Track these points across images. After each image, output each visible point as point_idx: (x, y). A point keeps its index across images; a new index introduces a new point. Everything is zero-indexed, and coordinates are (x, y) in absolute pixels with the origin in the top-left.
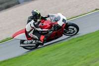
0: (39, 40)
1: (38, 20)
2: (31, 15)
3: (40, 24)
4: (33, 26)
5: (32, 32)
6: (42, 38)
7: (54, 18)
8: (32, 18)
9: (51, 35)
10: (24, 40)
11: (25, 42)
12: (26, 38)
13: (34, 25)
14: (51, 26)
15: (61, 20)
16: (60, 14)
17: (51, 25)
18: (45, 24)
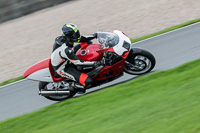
0: (78, 82)
1: (75, 44)
2: (61, 34)
3: (80, 51)
4: (64, 55)
5: (63, 67)
7: (106, 40)
9: (101, 73)
10: (47, 83)
11: (49, 87)
12: (50, 79)
14: (101, 56)
15: (121, 43)
16: (118, 33)
17: (101, 53)
18: (88, 51)
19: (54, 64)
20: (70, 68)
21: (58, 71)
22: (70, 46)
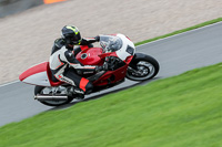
2: (61, 35)
3: (79, 55)
5: (62, 71)
6: (84, 83)
7: (108, 43)
8: (62, 42)
9: (102, 78)
10: (44, 87)
11: (46, 91)
12: (48, 83)
13: (67, 56)
14: (102, 60)
15: (124, 48)
16: (121, 36)
17: (103, 57)
18: (88, 55)
19: (53, 68)
20: (69, 71)
21: (56, 75)
22: (70, 49)
